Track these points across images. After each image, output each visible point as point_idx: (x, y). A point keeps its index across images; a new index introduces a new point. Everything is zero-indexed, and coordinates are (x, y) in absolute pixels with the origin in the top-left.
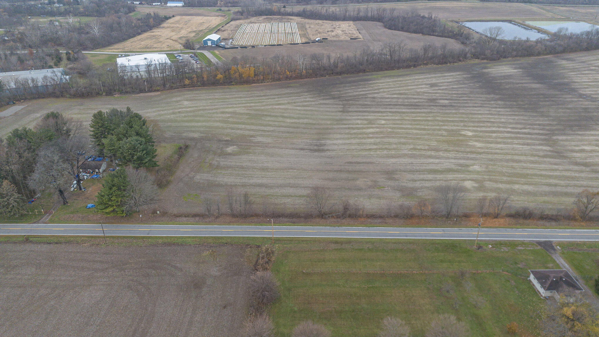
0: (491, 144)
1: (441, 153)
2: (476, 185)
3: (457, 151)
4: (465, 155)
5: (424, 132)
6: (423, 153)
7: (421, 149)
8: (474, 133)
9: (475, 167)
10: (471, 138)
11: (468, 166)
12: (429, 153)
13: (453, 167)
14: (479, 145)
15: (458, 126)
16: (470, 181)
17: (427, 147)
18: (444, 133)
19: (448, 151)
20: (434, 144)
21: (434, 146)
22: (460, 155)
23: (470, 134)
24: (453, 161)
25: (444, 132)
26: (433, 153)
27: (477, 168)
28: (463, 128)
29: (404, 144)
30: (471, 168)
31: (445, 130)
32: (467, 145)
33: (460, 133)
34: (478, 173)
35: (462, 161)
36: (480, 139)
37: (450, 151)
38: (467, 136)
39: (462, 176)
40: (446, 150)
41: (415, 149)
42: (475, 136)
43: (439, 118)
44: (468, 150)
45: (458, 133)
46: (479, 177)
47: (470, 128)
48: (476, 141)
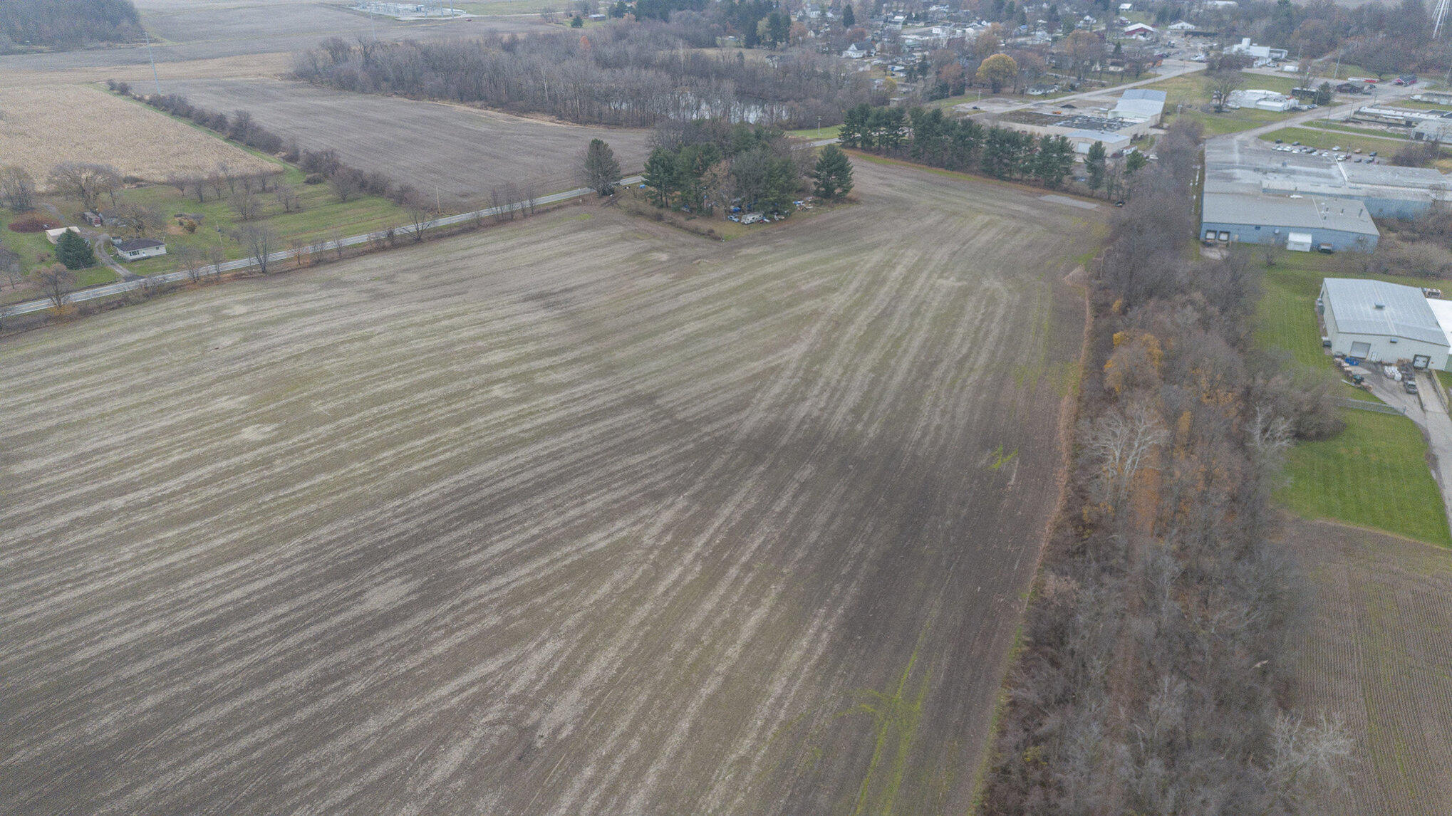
0: (190, 419)
1: (305, 347)
2: (225, 312)
3: (274, 363)
4: (253, 362)
5: (370, 391)
6: (342, 337)
7: (351, 341)
8: (236, 439)
9: (230, 342)
10: (245, 416)
11: (245, 340)
12: (330, 340)
13: (271, 329)
14: (224, 404)
15: (290, 452)
16: (237, 313)
17: (342, 349)
18: (319, 407)
19: (293, 357)
20: (330, 364)
21: (327, 359)
22: (263, 359)
23: (250, 433)
24: (276, 341)
25: (321, 409)
26: (323, 342)
27: (226, 341)
28: (272, 447)
29: (394, 343)
30: (237, 337)
31: (320, 420)
32: (253, 390)
33: (276, 425)
34: (223, 333)
35: (257, 345)
36: (219, 425)
37: (289, 358)
38: (256, 423)
39: (253, 318)
40: (297, 357)
41: (364, 338)
42: (235, 429)
43: (359, 467)
44: (247, 378)
45: (284, 423)
46: (221, 325)
47: (249, 456)
48: (230, 413)
